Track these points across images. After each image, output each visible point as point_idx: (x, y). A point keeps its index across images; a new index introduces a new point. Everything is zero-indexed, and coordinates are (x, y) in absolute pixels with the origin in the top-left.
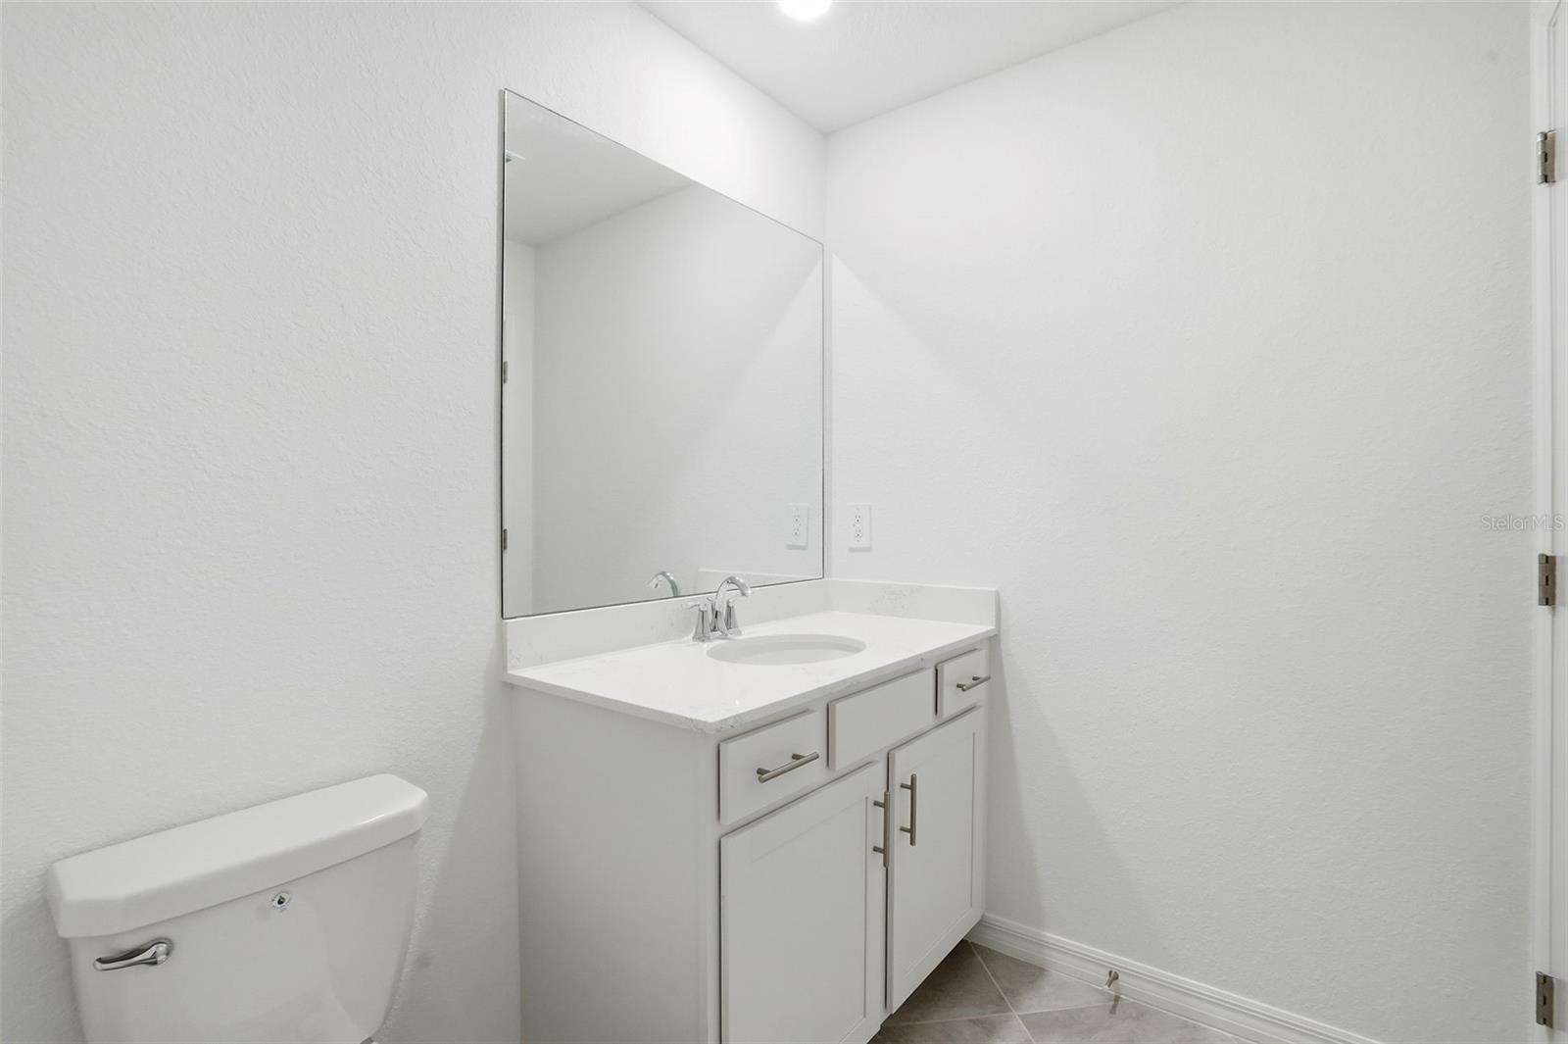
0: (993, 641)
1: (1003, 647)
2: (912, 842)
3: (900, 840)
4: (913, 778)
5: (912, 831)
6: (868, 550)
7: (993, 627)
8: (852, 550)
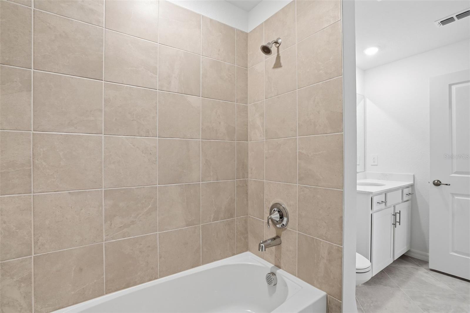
0: (412, 186)
1: (415, 187)
2: (400, 225)
3: (398, 224)
4: (400, 211)
5: (399, 222)
6: (377, 165)
7: (413, 183)
8: (372, 165)
